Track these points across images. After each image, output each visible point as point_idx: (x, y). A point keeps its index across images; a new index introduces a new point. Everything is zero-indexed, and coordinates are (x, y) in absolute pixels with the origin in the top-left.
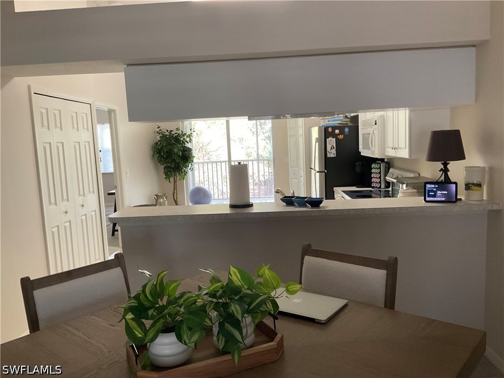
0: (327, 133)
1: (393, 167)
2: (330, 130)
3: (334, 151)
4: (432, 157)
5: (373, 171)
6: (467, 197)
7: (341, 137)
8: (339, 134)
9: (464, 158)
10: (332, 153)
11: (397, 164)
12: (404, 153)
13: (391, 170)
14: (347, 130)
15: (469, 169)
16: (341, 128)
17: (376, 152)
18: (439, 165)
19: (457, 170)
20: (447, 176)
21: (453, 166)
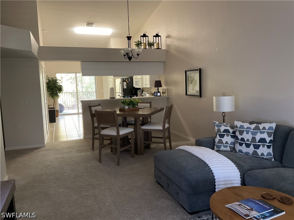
0: (123, 81)
1: (144, 91)
2: (124, 79)
3: (126, 86)
4: (155, 87)
5: (138, 92)
6: (163, 95)
7: (128, 82)
8: (127, 81)
9: (162, 87)
10: (125, 87)
11: (145, 90)
12: (149, 86)
13: (143, 92)
14: (129, 80)
15: (163, 89)
16: (128, 79)
17: (141, 86)
18: (157, 88)
19: (160, 89)
20: (158, 91)
21: (160, 88)
